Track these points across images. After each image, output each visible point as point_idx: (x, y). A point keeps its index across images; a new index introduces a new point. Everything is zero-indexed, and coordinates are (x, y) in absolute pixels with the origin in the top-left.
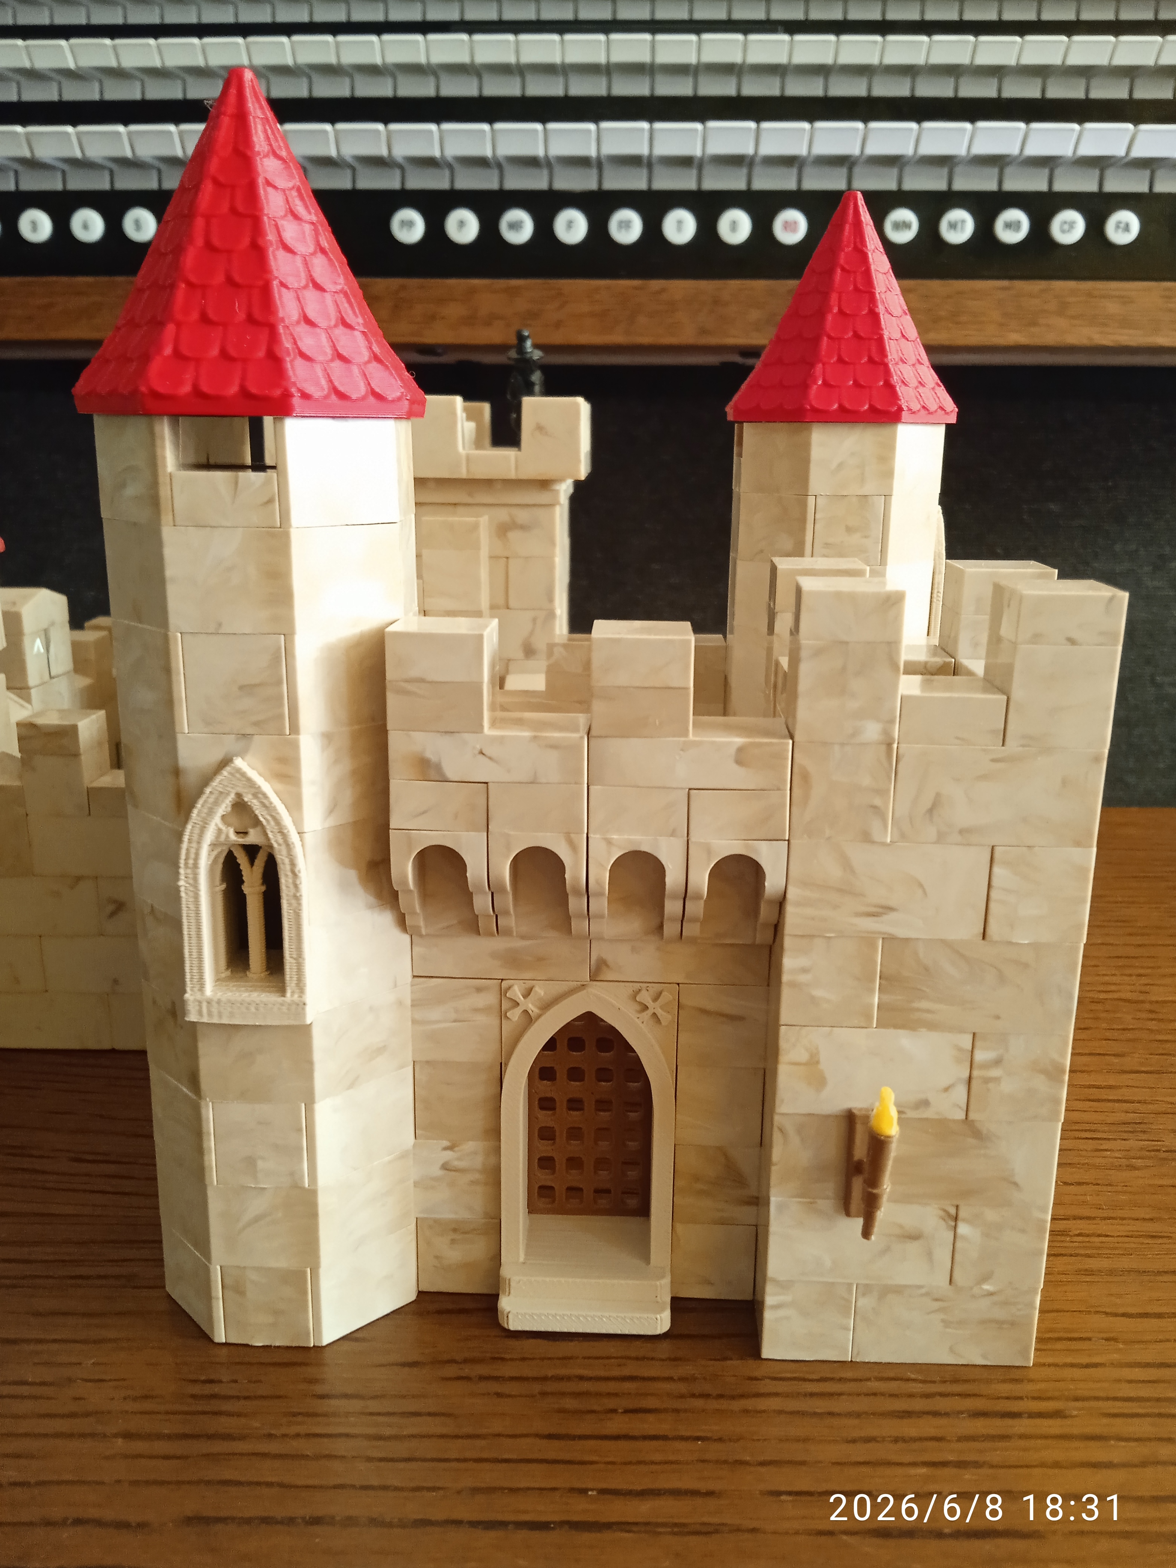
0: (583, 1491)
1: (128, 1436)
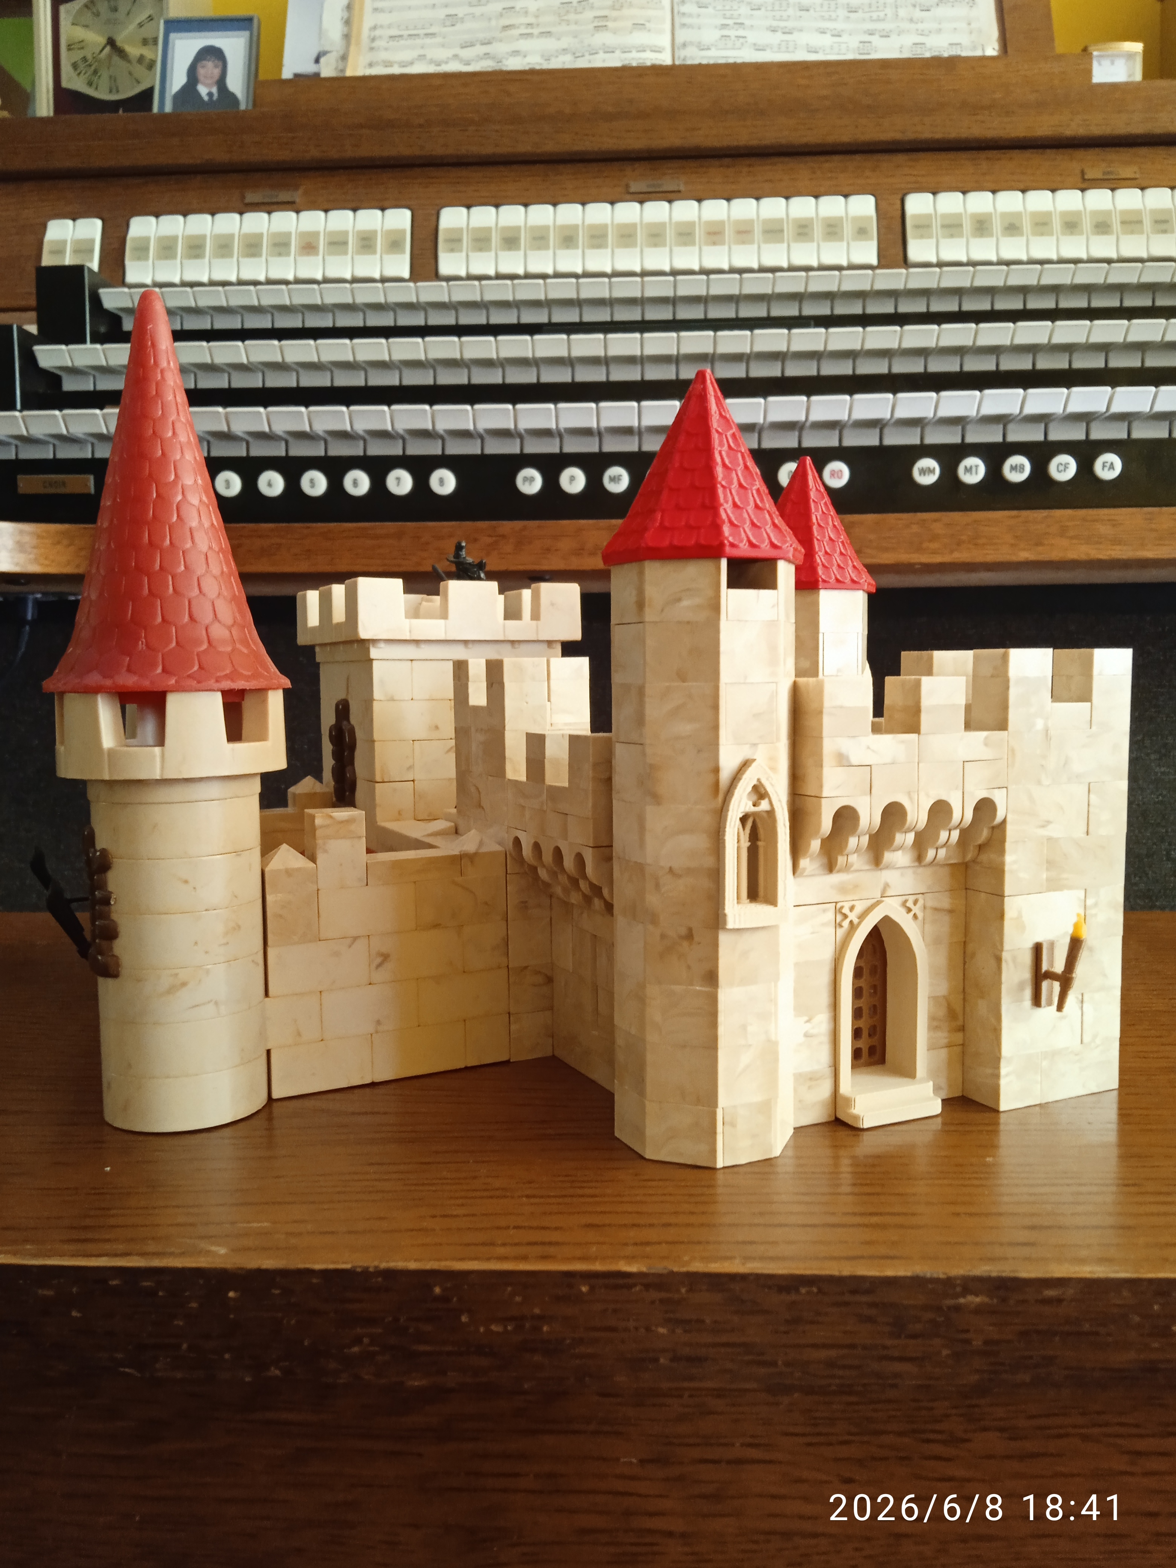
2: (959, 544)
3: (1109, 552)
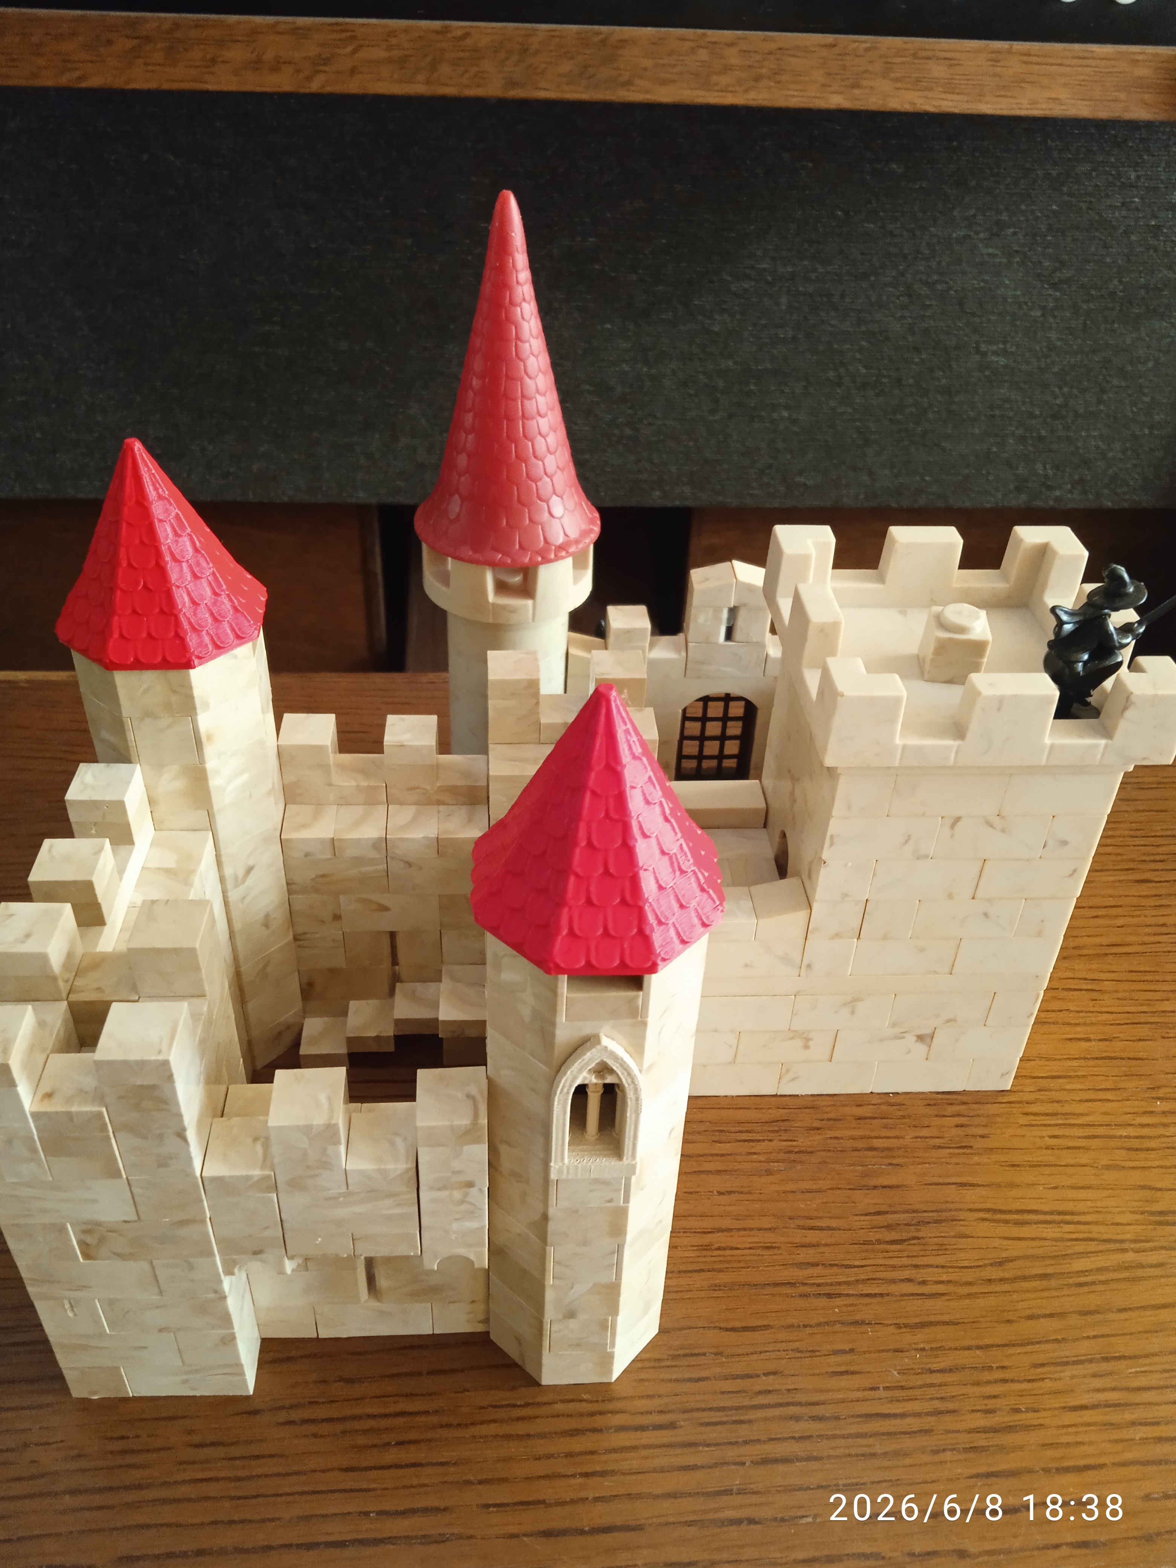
2: (757, 79)
3: (937, 103)
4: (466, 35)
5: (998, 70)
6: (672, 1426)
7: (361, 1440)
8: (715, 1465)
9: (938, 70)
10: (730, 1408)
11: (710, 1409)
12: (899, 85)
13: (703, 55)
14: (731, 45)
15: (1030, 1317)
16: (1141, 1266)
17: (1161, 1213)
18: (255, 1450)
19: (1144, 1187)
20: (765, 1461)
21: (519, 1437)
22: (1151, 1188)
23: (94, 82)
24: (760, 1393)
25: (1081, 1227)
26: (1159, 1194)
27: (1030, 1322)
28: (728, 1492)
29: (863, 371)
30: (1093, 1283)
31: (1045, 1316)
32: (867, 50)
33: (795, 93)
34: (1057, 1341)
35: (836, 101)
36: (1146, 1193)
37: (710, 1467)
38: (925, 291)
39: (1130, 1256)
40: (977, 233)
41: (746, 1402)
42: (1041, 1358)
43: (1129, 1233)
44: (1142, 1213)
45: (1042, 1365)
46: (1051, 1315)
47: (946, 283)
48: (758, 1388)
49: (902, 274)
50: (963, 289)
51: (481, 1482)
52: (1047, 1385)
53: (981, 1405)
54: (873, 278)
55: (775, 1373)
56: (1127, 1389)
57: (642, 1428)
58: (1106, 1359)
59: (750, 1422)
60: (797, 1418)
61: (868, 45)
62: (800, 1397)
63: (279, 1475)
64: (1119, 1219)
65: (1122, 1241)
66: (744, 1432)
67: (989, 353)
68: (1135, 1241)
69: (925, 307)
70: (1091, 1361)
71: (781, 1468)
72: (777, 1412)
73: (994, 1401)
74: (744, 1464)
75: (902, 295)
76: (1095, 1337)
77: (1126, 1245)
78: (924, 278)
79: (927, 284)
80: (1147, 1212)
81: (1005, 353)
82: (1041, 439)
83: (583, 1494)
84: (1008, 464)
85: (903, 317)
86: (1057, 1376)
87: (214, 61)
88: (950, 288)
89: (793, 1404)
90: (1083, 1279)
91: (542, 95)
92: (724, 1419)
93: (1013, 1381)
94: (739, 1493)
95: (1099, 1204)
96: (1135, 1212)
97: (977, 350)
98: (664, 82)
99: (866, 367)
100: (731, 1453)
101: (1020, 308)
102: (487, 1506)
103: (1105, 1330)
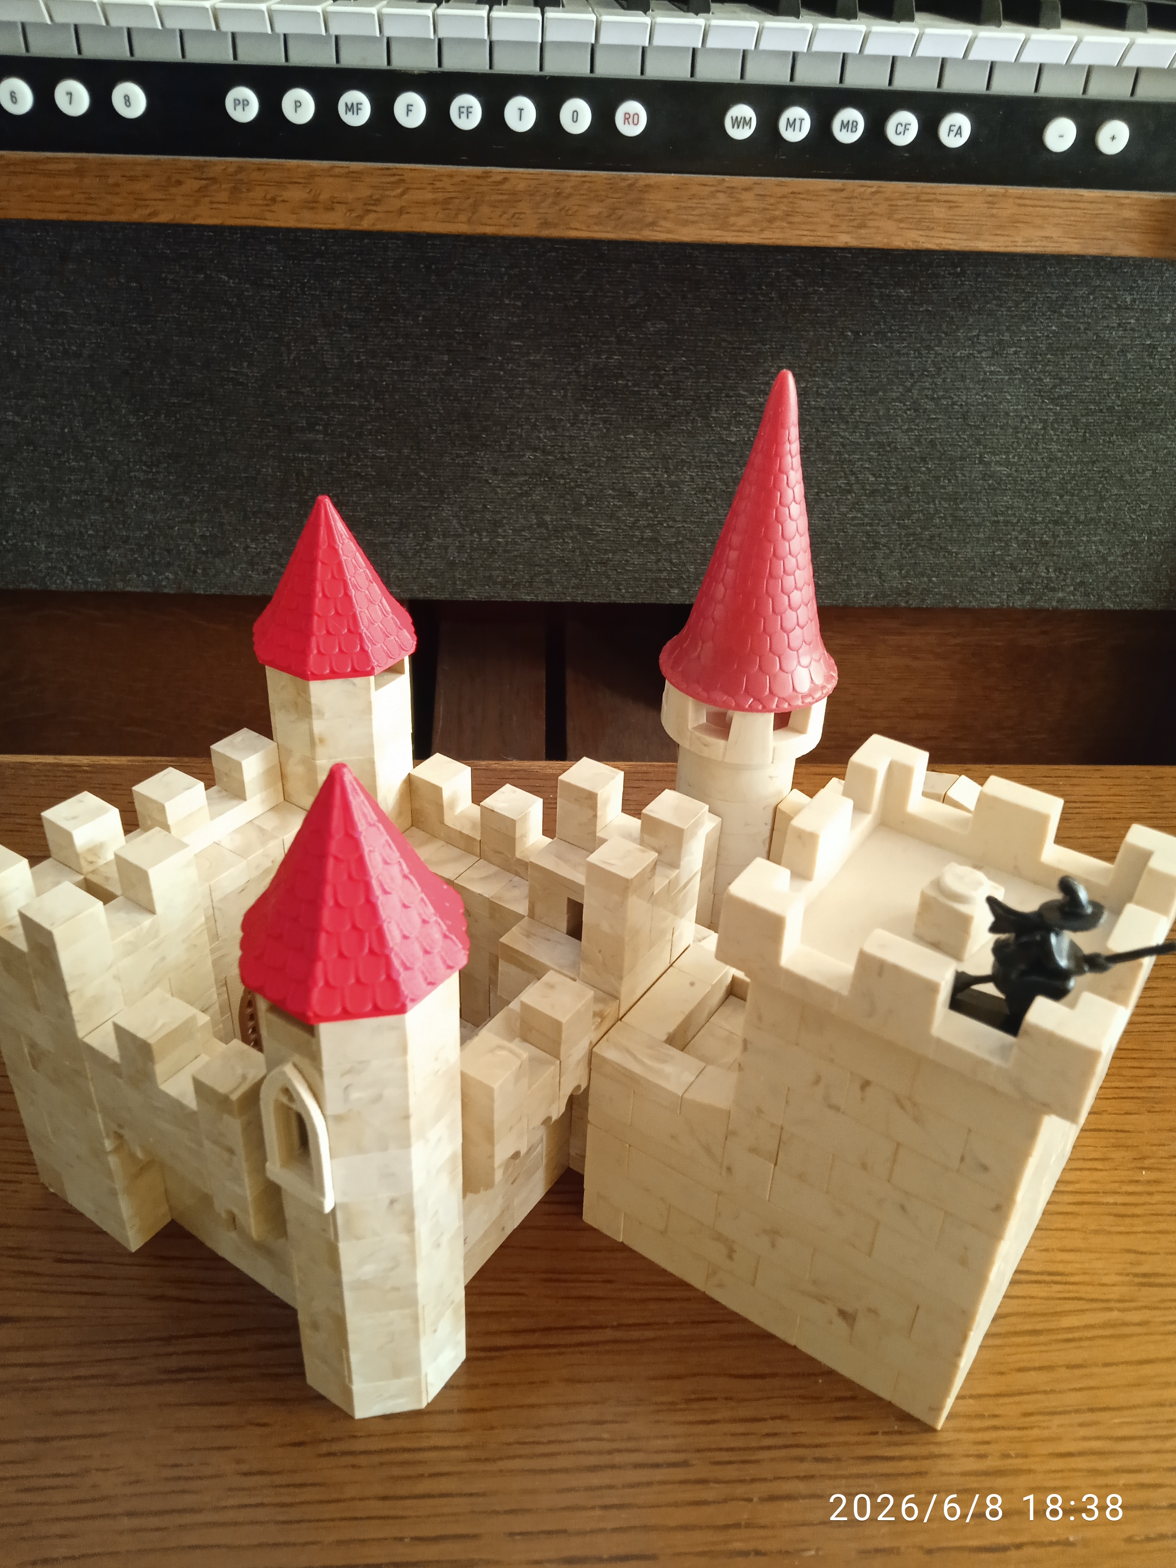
0: (401, 1539)
1: (130, 1514)
2: (771, 220)
3: (938, 241)
4: (505, 180)
5: (994, 211)
6: (685, 1464)
7: (396, 1471)
8: (725, 1501)
9: (939, 212)
10: (740, 1449)
11: (721, 1449)
12: (902, 225)
13: (722, 198)
14: (746, 189)
15: (1021, 1370)
16: (1125, 1324)
17: (1145, 1275)
18: (298, 1479)
19: (1129, 1251)
20: (772, 1498)
21: (543, 1472)
22: (1136, 1252)
23: (164, 218)
24: (768, 1435)
25: (1071, 1287)
26: (1142, 1257)
27: (1020, 1374)
28: (737, 1526)
29: (872, 479)
30: (1080, 1339)
31: (1035, 1369)
32: (874, 193)
33: (805, 233)
34: (1045, 1392)
35: (844, 239)
36: (1132, 1257)
37: (719, 1503)
38: (931, 405)
39: (1115, 1315)
40: (980, 352)
41: (754, 1444)
42: (1030, 1408)
43: (1115, 1293)
44: (1128, 1275)
45: (1031, 1414)
46: (1041, 1368)
47: (951, 398)
48: (766, 1431)
49: (909, 390)
50: (967, 404)
51: (507, 1512)
52: (1036, 1432)
53: (973, 1450)
54: (880, 393)
55: (781, 1418)
56: (1110, 1438)
57: (657, 1466)
58: (1092, 1410)
59: (757, 1462)
60: (802, 1459)
61: (874, 190)
62: (803, 1440)
63: (321, 1502)
64: (1105, 1280)
65: (1107, 1301)
66: (752, 1471)
67: (993, 464)
68: (1119, 1301)
69: (929, 420)
70: (1077, 1411)
71: (786, 1504)
72: (783, 1453)
73: (986, 1447)
74: (750, 1500)
75: (909, 410)
76: (1081, 1389)
77: (1112, 1305)
78: (930, 393)
79: (933, 399)
80: (1132, 1274)
81: (1008, 464)
82: (1045, 544)
83: (602, 1525)
84: (1013, 567)
85: (910, 430)
86: (1045, 1424)
87: (274, 200)
88: (954, 403)
89: (797, 1446)
90: (1070, 1336)
91: (573, 234)
92: (734, 1459)
93: (1003, 1428)
94: (748, 1526)
95: (1086, 1265)
96: (1121, 1274)
97: (981, 461)
98: (686, 223)
99: (874, 475)
100: (740, 1490)
101: (1022, 422)
102: (512, 1534)
103: (1092, 1383)
